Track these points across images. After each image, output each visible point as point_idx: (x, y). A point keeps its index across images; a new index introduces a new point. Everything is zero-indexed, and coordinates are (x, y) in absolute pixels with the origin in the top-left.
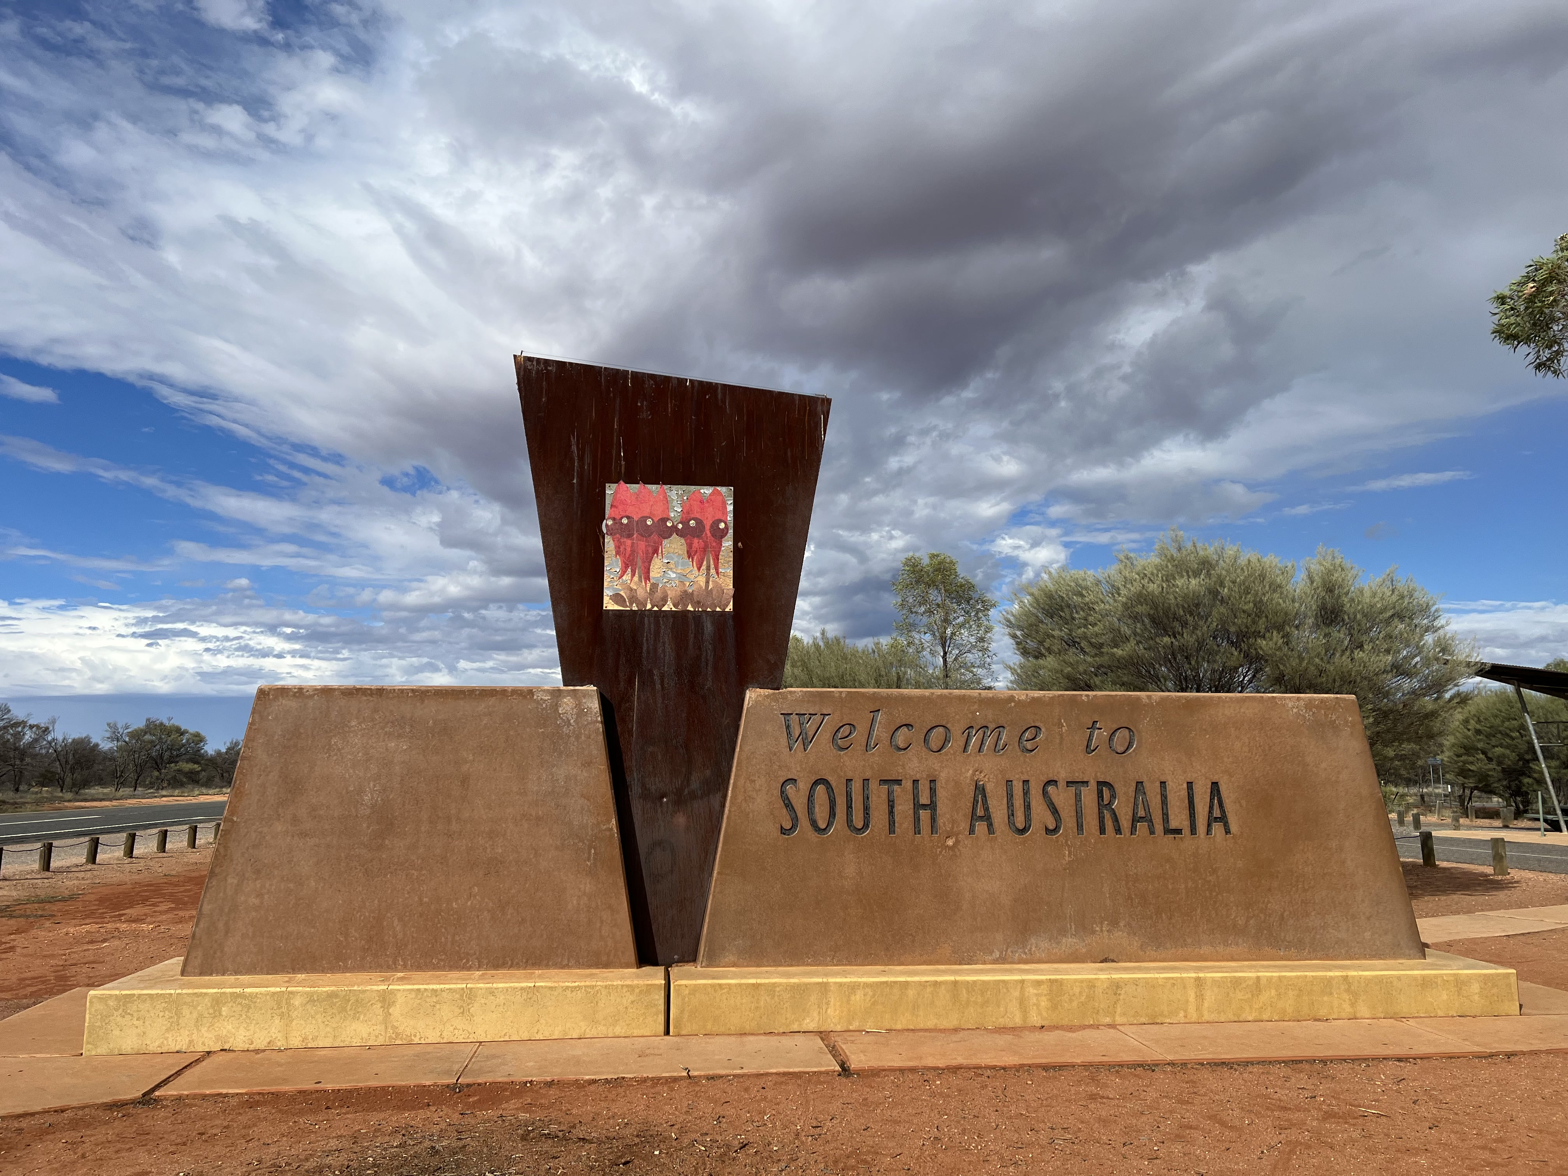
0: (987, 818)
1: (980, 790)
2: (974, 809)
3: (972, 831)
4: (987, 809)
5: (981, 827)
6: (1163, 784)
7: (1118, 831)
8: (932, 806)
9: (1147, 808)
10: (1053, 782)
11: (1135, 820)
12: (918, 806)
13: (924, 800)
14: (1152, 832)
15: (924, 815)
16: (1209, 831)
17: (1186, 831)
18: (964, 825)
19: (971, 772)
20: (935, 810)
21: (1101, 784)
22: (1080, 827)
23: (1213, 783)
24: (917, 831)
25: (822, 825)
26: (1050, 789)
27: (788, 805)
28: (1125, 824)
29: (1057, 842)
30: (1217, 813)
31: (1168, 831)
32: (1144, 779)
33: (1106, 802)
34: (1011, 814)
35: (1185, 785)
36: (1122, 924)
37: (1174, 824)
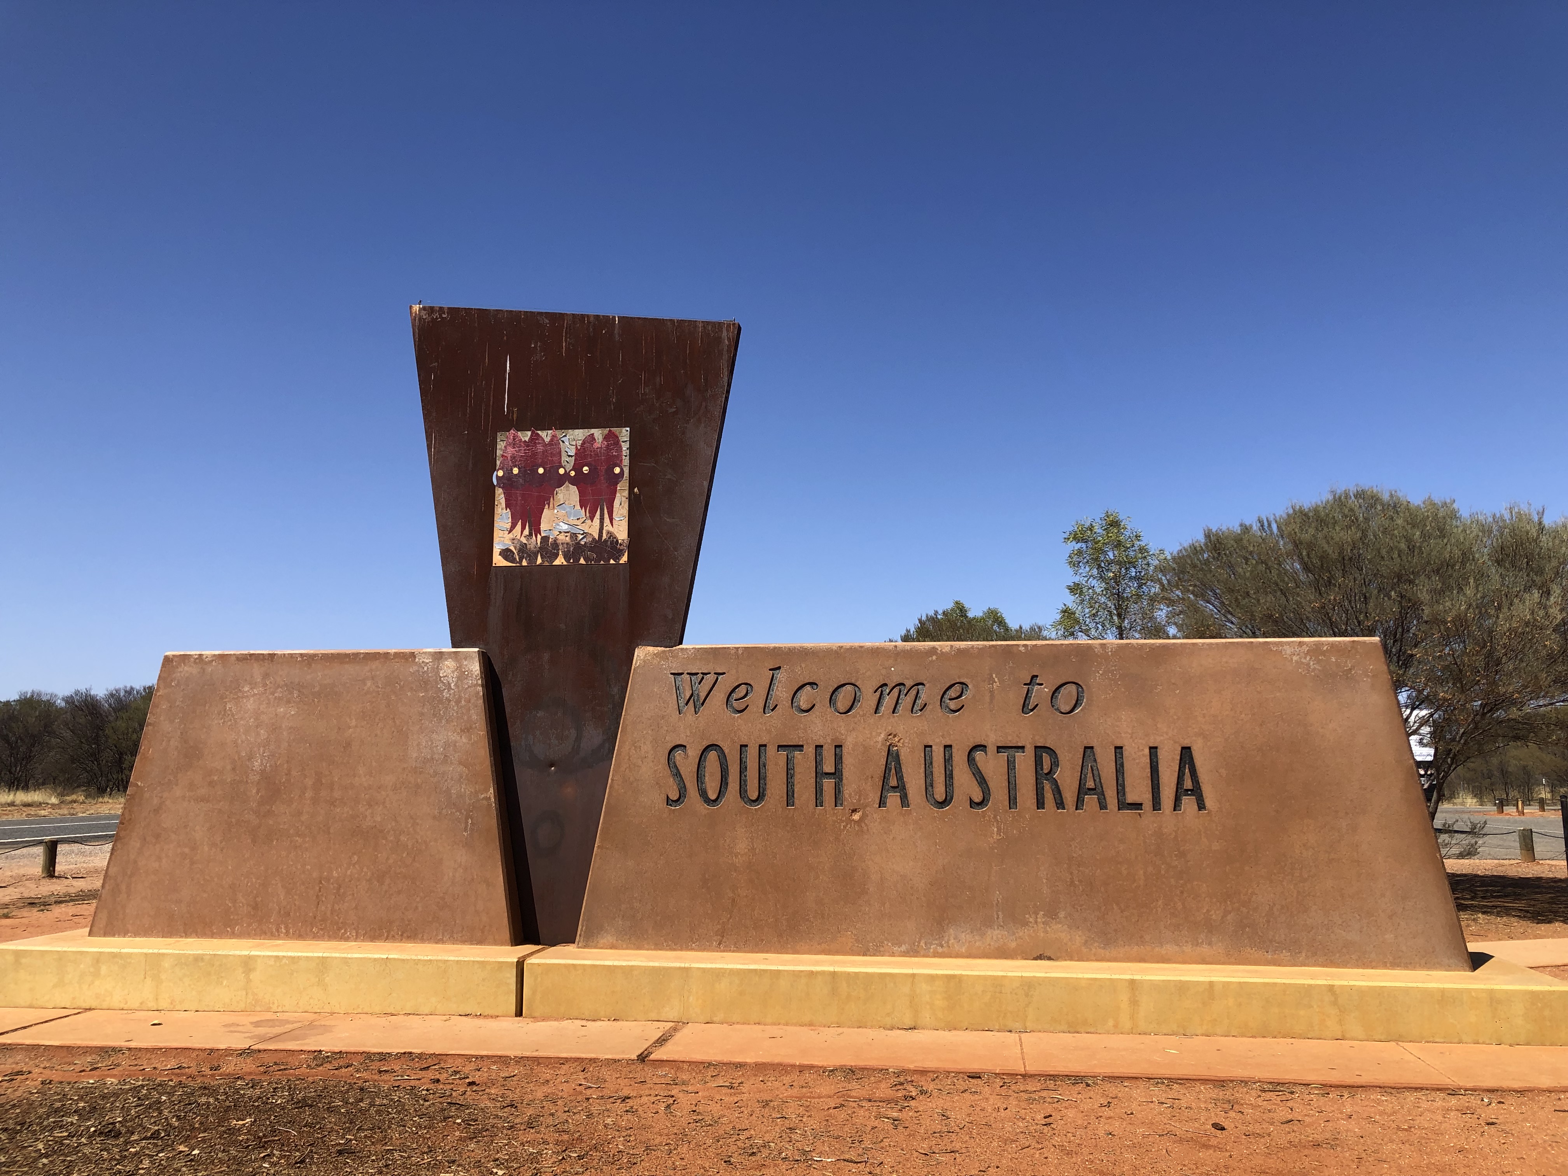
0: (901, 788)
1: (893, 758)
2: (885, 778)
3: (882, 803)
4: (900, 778)
5: (893, 799)
6: (1119, 749)
7: (1060, 804)
8: (837, 774)
9: (1097, 777)
10: (982, 747)
11: (1082, 791)
12: (820, 775)
13: (829, 767)
14: (1103, 806)
15: (828, 784)
16: (1177, 805)
17: (1148, 805)
18: (874, 797)
19: (882, 736)
20: (841, 780)
21: (1039, 749)
22: (1013, 801)
23: (1183, 748)
24: (819, 802)
25: (713, 797)
26: (979, 755)
27: (677, 774)
28: (1069, 797)
29: (984, 817)
30: (1188, 784)
31: (1123, 805)
32: (1094, 743)
33: (1046, 771)
34: (929, 785)
35: (1147, 751)
36: (1062, 915)
37: (1131, 798)
